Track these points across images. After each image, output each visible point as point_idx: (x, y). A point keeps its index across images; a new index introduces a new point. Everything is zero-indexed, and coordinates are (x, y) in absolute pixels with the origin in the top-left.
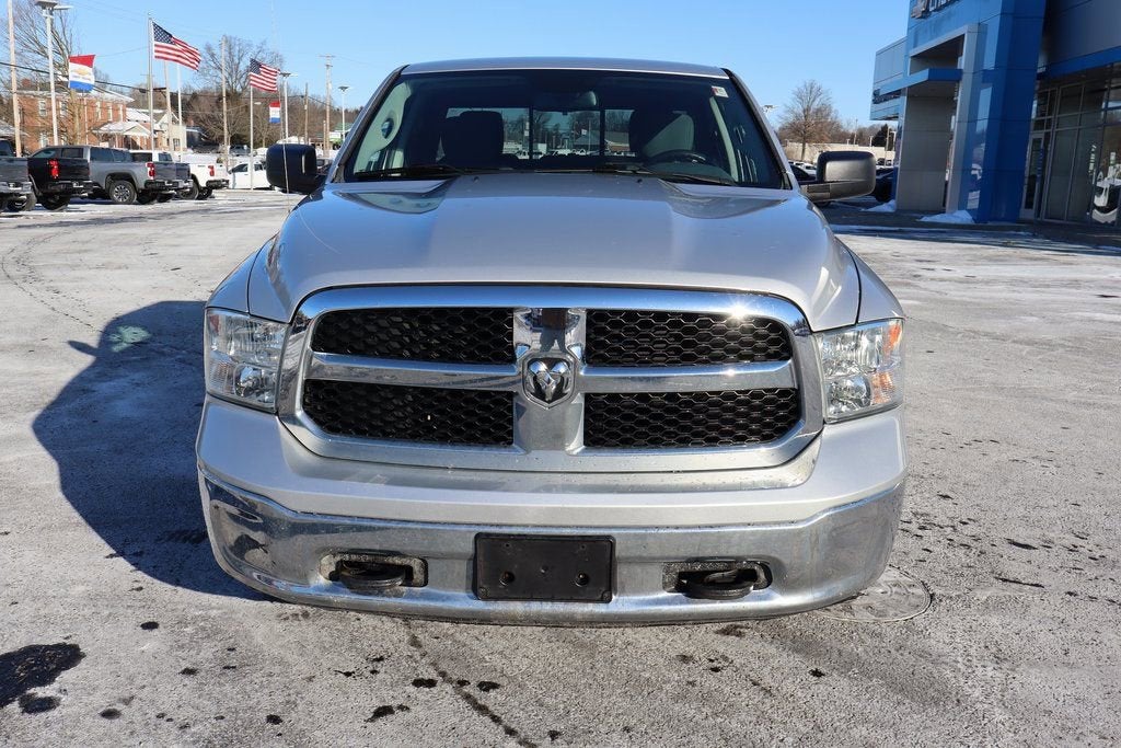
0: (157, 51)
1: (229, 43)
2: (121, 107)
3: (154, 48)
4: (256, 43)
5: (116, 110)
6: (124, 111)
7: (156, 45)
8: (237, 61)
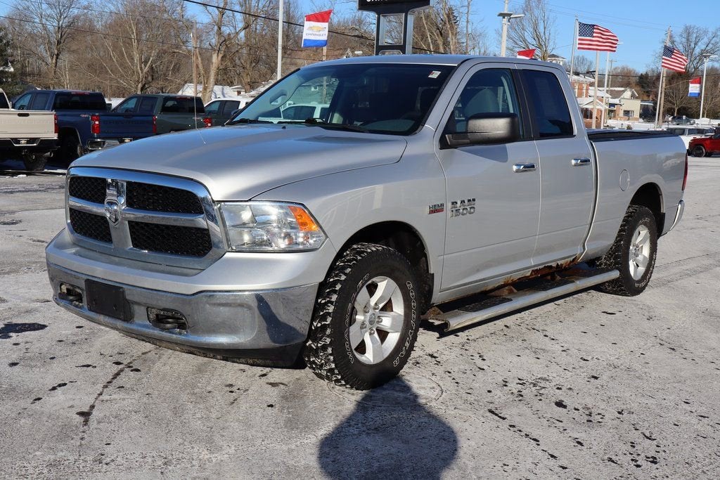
0: (579, 44)
1: (688, 32)
2: (585, 86)
3: (578, 42)
4: (712, 30)
5: (580, 89)
6: (587, 90)
7: (579, 40)
8: (693, 45)
